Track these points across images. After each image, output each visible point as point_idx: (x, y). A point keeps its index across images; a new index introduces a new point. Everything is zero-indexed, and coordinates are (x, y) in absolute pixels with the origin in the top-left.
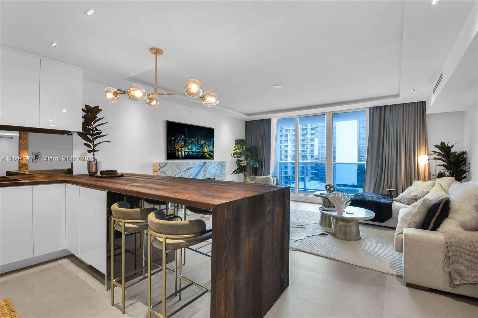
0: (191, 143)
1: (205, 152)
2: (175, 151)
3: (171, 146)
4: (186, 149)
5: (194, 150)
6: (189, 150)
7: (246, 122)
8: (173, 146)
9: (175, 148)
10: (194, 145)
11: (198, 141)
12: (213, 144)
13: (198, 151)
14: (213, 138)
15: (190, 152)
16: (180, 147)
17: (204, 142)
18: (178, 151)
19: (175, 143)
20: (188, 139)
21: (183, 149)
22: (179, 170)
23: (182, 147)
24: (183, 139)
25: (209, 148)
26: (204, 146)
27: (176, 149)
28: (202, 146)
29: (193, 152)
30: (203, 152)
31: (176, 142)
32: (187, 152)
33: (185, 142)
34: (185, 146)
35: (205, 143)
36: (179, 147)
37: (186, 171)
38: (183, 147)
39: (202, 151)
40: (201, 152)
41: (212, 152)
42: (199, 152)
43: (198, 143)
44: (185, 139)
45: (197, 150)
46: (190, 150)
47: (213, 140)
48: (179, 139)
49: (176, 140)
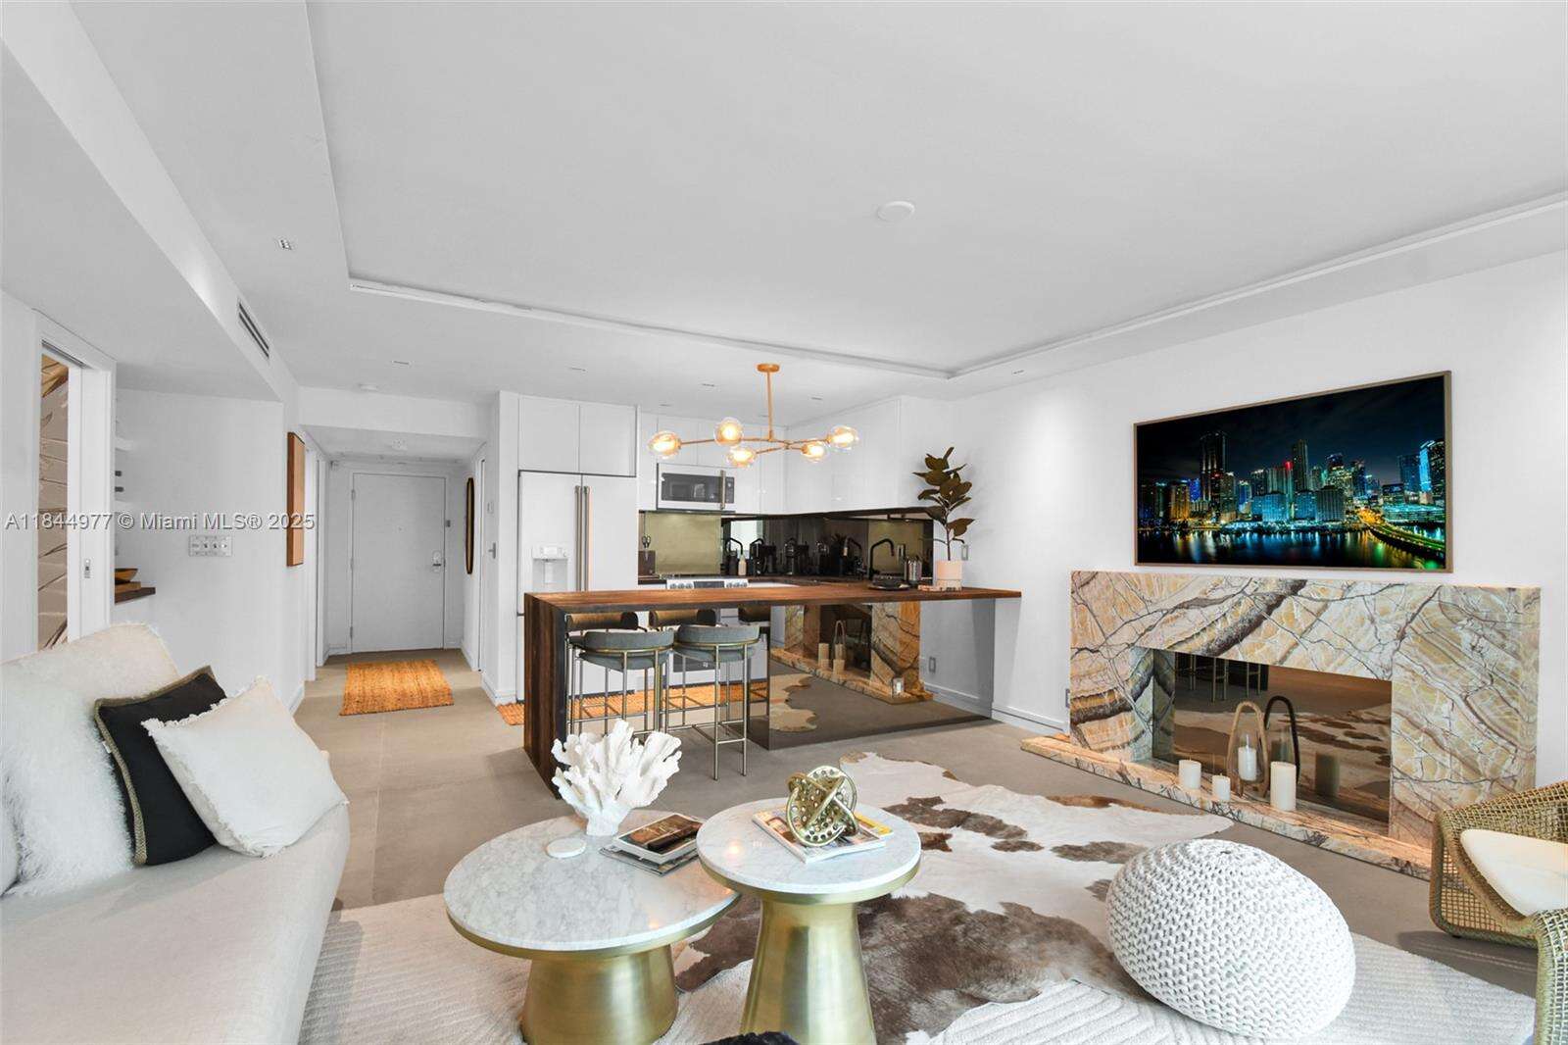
0: (1250, 490)
1: (1355, 531)
2: (1168, 530)
3: (1153, 515)
4: (1223, 522)
5: (1270, 520)
6: (1238, 525)
8: (1161, 514)
9: (1167, 519)
10: (1268, 499)
11: (1299, 476)
12: (1440, 475)
13: (1305, 523)
14: (1443, 439)
15: (1245, 531)
16: (1193, 515)
17: (1344, 474)
18: (1184, 529)
19: (1167, 499)
20: (1231, 474)
21: (1208, 522)
22: (1142, 605)
23: (1200, 515)
24: (1204, 478)
25: (1396, 502)
26: (1347, 493)
27: (1175, 525)
28: (1331, 497)
29: (1269, 531)
30: (1343, 531)
31: (1173, 498)
32: (1227, 532)
33: (1216, 490)
34: (1218, 506)
35: (1358, 482)
36: (1186, 515)
37: (1175, 614)
38: (1209, 511)
39: (1329, 525)
40: (1323, 531)
42: (1313, 530)
43: (1296, 488)
44: (1219, 478)
45: (1296, 519)
46: (1247, 525)
47: (1440, 454)
48: (1188, 484)
49: (1174, 487)
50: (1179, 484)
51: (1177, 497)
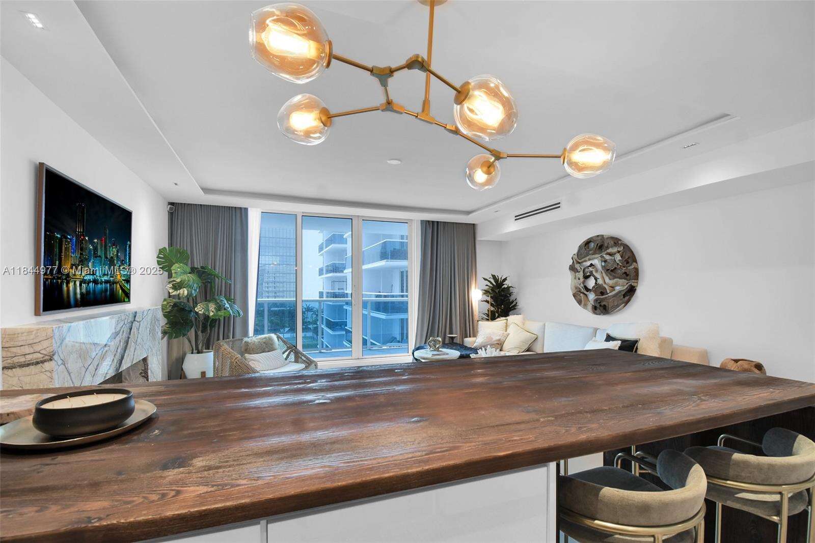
0: (92, 253)
1: (116, 283)
2: (60, 279)
3: (53, 263)
6: (88, 277)
7: (172, 204)
8: (57, 264)
10: (97, 261)
11: (105, 248)
12: (130, 258)
13: (106, 278)
14: (130, 242)
15: (90, 281)
17: (115, 251)
18: (68, 279)
19: (60, 251)
20: (87, 239)
24: (77, 238)
26: (115, 262)
28: (111, 262)
29: (95, 282)
30: (114, 283)
31: (63, 248)
33: (82, 249)
34: (83, 262)
35: (117, 255)
36: (69, 266)
37: (106, 349)
38: (79, 265)
39: (111, 279)
40: (110, 282)
41: (128, 281)
42: (108, 282)
43: (105, 254)
44: (82, 240)
46: (91, 278)
47: (130, 247)
48: (70, 239)
49: (64, 240)
50: (66, 238)
51: (66, 248)
